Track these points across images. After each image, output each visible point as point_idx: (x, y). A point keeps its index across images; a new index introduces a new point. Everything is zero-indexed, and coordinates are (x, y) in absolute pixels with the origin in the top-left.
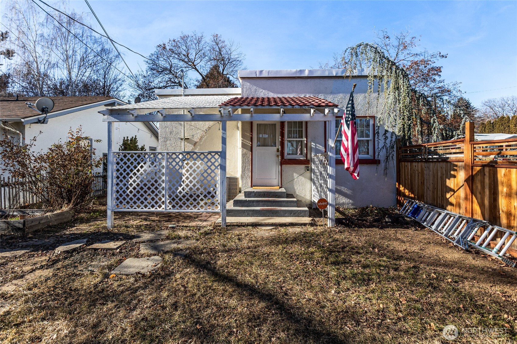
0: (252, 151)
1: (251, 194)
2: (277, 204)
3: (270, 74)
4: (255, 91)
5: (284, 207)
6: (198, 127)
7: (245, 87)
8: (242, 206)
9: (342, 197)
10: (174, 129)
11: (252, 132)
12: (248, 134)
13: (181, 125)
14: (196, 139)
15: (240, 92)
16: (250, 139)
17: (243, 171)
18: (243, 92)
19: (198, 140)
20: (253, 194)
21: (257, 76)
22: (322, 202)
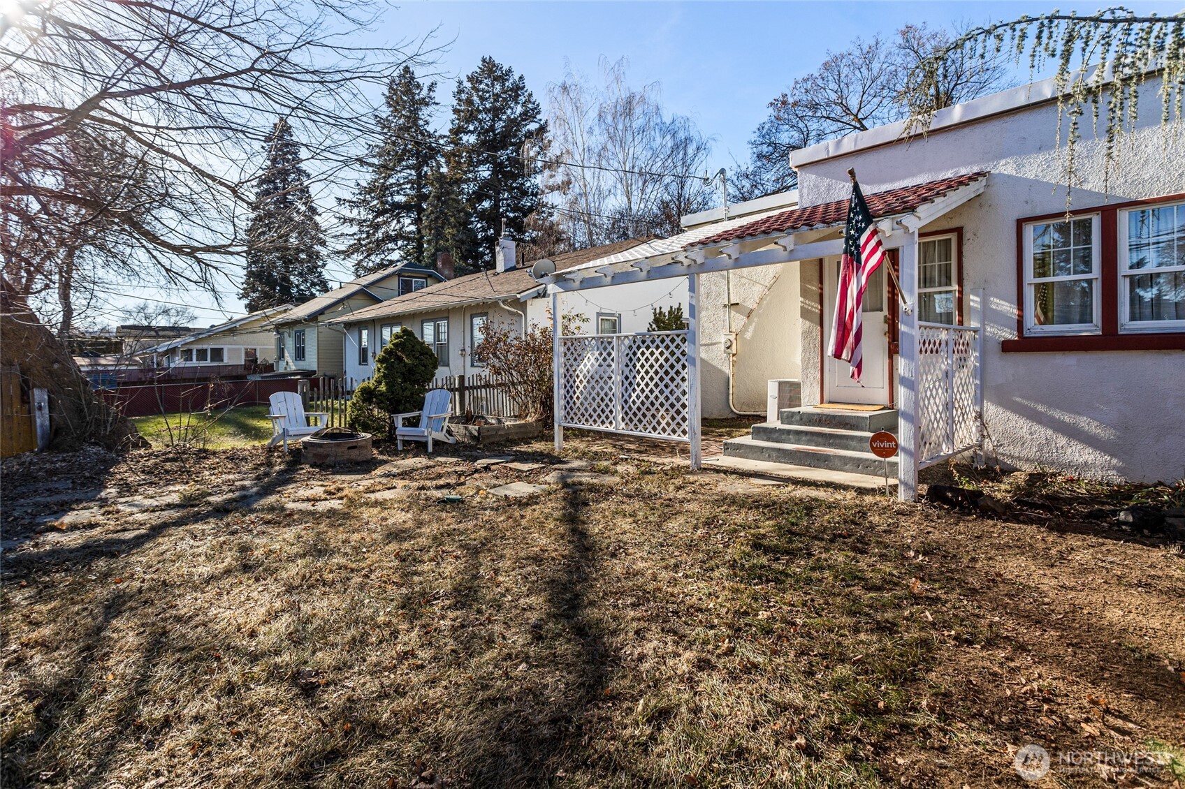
0: (822, 325)
1: (792, 417)
2: (837, 441)
3: (859, 142)
4: (829, 190)
5: (853, 450)
6: (754, 278)
7: (805, 184)
8: (768, 440)
9: (1079, 447)
10: (713, 287)
11: (821, 282)
12: (814, 288)
13: (723, 277)
14: (751, 304)
15: (797, 200)
16: (818, 298)
17: (805, 368)
18: (801, 196)
19: (755, 306)
20: (798, 418)
21: (831, 155)
22: (882, 442)
